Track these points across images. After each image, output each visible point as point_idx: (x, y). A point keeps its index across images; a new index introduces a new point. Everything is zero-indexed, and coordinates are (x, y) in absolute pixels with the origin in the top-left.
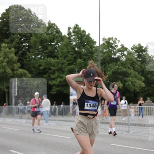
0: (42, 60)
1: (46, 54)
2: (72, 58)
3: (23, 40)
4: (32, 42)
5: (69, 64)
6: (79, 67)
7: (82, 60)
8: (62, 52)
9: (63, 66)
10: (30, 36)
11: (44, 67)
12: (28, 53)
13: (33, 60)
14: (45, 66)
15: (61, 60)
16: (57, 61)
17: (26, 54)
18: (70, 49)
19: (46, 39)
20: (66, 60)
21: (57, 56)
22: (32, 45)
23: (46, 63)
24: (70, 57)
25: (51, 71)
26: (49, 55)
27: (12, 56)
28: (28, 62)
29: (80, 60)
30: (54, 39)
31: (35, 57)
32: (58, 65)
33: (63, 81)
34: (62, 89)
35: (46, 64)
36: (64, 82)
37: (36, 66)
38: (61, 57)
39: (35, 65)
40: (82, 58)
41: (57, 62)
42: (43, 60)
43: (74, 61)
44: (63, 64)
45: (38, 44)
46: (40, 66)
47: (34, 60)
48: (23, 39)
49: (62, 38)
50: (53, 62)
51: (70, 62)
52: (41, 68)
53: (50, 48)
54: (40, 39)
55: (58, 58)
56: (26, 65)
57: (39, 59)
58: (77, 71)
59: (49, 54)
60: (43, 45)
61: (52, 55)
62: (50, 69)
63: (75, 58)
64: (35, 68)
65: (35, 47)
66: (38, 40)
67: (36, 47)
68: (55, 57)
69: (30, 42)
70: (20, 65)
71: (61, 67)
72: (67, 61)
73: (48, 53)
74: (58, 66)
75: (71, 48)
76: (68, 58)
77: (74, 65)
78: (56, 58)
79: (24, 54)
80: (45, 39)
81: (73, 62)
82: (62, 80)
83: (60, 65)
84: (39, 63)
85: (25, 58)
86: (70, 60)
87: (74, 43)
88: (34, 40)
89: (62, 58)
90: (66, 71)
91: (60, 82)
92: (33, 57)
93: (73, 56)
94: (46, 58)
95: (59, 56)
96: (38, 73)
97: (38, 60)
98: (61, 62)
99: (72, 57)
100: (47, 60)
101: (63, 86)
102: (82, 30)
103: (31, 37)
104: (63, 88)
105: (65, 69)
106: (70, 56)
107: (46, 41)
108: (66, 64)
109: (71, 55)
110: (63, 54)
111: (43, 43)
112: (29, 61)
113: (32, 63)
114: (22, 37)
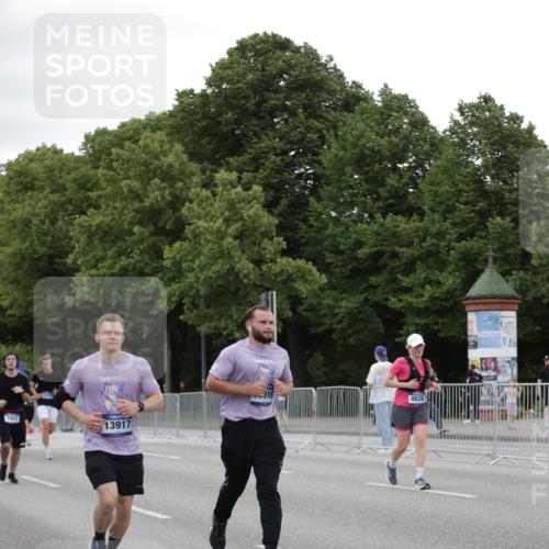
0: (365, 226)
1: (380, 204)
2: (472, 214)
3: (294, 156)
4: (325, 163)
5: (461, 237)
6: (496, 247)
7: (508, 219)
8: (436, 194)
9: (443, 244)
10: (319, 143)
11: (374, 249)
12: (312, 199)
13: (331, 225)
14: (374, 246)
15: (433, 222)
16: (420, 224)
17: (307, 204)
18: (463, 182)
19: (379, 151)
20: (449, 221)
21: (419, 208)
22: (328, 172)
23: (378, 234)
24: (463, 211)
25: (398, 263)
26: (391, 205)
27: (251, 212)
28: (314, 235)
29: (498, 219)
30: (405, 150)
31: (340, 213)
32: (424, 240)
33: (444, 296)
34: (437, 323)
35: (379, 238)
36: (446, 300)
37: (342, 247)
38: (433, 211)
39: (339, 243)
40: (509, 215)
41: (417, 229)
42: (368, 223)
43: (479, 223)
44: (440, 235)
45: (349, 169)
46: (359, 244)
47: (335, 225)
48: (292, 153)
49: (432, 145)
50: (404, 229)
51: (464, 230)
52: (363, 252)
53: (392, 181)
54: (357, 150)
55: (422, 214)
56: (306, 244)
57: (355, 222)
58: (491, 259)
59: (391, 201)
60: (367, 172)
61: (400, 204)
62: (394, 255)
63: (484, 216)
64: (341, 253)
65: (339, 180)
66: (348, 155)
67: (343, 178)
68: (410, 211)
69: (320, 163)
70: (284, 245)
71: (432, 248)
72: (455, 225)
73: (387, 199)
74: (424, 244)
75: (467, 179)
76: (457, 216)
77: (481, 237)
78: (415, 217)
79: (299, 205)
80: (377, 148)
81: (474, 229)
82: (438, 292)
83: (429, 240)
84: (354, 236)
85: (305, 220)
86: (465, 223)
87: (479, 162)
88: (336, 155)
89: (436, 216)
90: (451, 259)
91: (433, 299)
92: (334, 214)
93: (477, 208)
94: (378, 216)
95: (426, 208)
96: (351, 270)
97: (350, 223)
98: (434, 230)
99: (473, 211)
100: (383, 225)
101: (442, 312)
102: (507, 114)
103: (323, 144)
104: (440, 321)
105: (449, 255)
106: (463, 207)
107: (377, 155)
108: (450, 234)
109: (466, 204)
110: (438, 199)
111: (369, 165)
112: (320, 229)
113: (329, 236)
114: (289, 146)
